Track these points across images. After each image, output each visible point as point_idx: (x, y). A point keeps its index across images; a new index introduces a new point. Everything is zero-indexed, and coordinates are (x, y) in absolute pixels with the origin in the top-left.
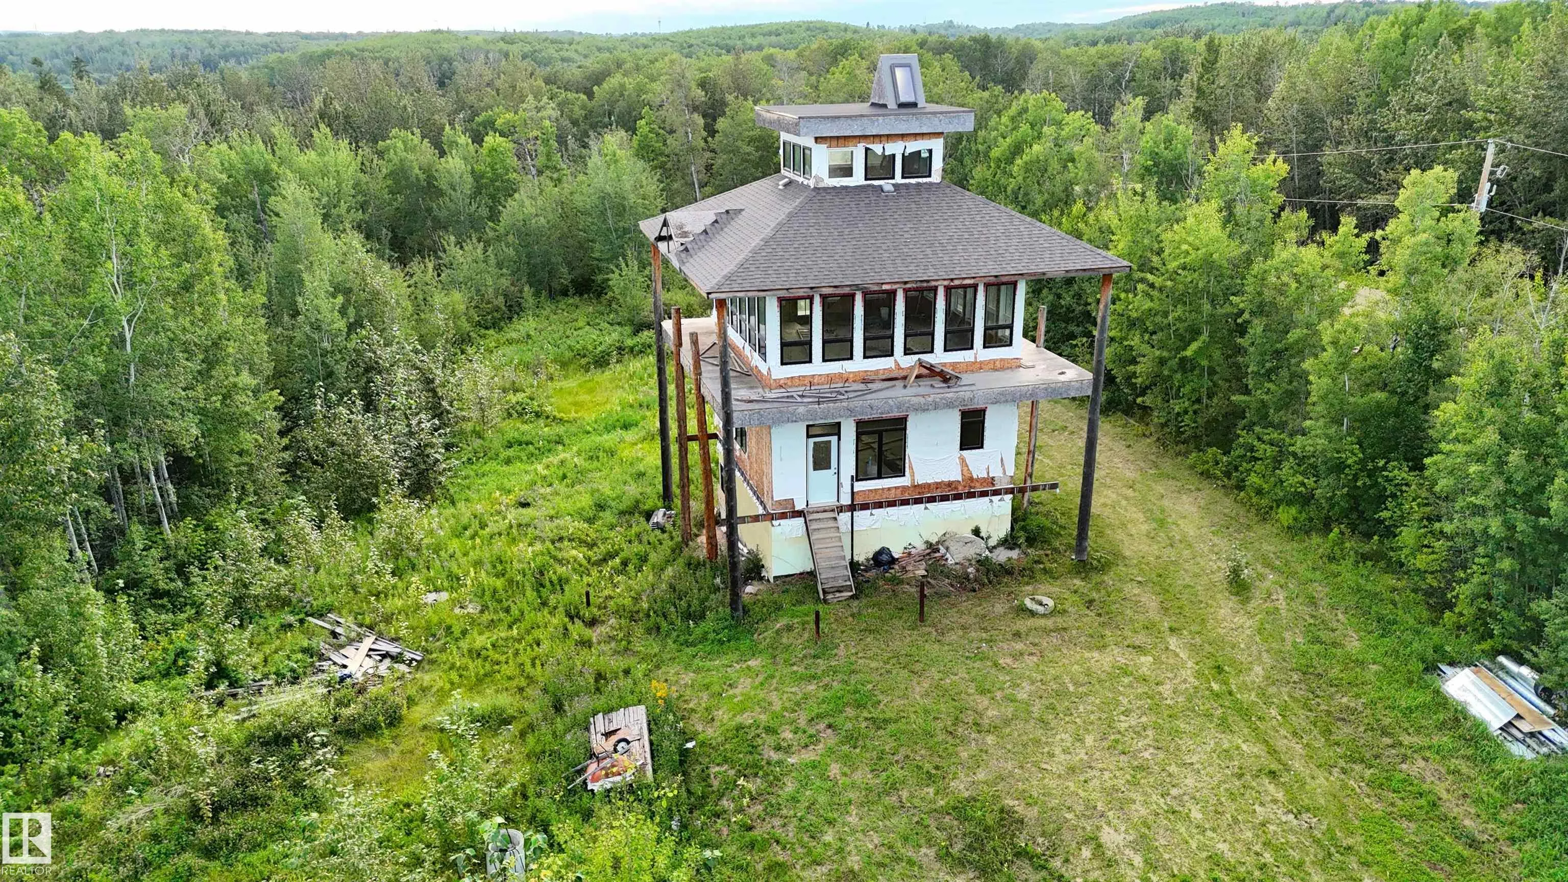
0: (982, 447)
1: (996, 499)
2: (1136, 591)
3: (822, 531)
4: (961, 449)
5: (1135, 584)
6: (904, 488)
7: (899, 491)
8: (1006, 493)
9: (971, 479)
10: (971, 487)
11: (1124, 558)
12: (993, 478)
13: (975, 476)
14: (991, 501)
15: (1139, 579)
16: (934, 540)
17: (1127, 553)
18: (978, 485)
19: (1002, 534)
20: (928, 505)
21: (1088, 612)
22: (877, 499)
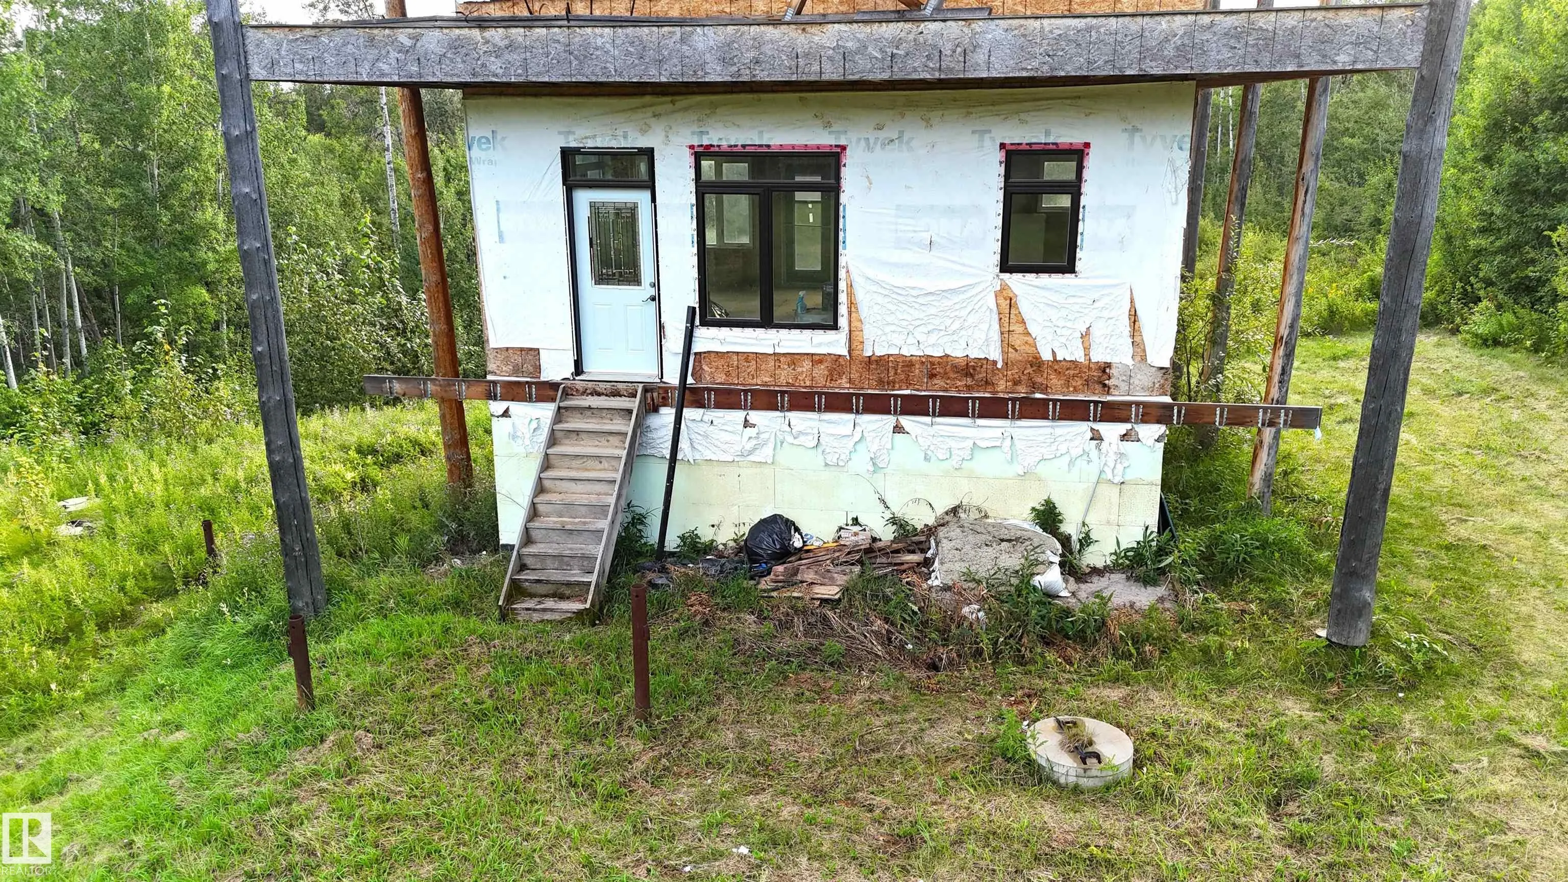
0: (1069, 268)
1: (1111, 431)
2: (1501, 785)
3: (586, 440)
4: (1005, 267)
5: (1510, 760)
6: (835, 365)
7: (821, 371)
8: (1145, 419)
9: (1037, 363)
10: (1034, 387)
11: (1511, 666)
12: (1105, 368)
13: (1046, 356)
14: (1096, 437)
15: (1537, 742)
16: (921, 518)
17: (1528, 654)
18: (1055, 381)
19: (1131, 537)
20: (906, 421)
21: (1260, 819)
22: (762, 380)
